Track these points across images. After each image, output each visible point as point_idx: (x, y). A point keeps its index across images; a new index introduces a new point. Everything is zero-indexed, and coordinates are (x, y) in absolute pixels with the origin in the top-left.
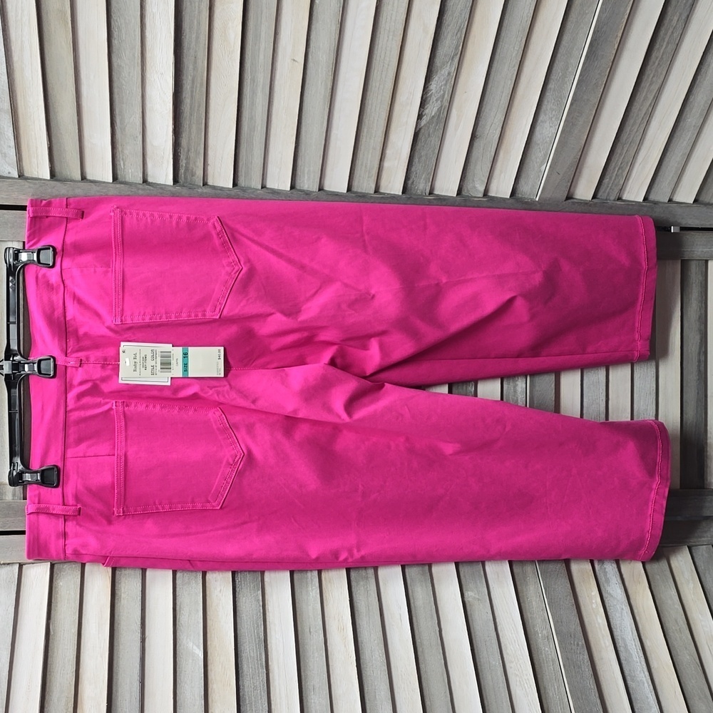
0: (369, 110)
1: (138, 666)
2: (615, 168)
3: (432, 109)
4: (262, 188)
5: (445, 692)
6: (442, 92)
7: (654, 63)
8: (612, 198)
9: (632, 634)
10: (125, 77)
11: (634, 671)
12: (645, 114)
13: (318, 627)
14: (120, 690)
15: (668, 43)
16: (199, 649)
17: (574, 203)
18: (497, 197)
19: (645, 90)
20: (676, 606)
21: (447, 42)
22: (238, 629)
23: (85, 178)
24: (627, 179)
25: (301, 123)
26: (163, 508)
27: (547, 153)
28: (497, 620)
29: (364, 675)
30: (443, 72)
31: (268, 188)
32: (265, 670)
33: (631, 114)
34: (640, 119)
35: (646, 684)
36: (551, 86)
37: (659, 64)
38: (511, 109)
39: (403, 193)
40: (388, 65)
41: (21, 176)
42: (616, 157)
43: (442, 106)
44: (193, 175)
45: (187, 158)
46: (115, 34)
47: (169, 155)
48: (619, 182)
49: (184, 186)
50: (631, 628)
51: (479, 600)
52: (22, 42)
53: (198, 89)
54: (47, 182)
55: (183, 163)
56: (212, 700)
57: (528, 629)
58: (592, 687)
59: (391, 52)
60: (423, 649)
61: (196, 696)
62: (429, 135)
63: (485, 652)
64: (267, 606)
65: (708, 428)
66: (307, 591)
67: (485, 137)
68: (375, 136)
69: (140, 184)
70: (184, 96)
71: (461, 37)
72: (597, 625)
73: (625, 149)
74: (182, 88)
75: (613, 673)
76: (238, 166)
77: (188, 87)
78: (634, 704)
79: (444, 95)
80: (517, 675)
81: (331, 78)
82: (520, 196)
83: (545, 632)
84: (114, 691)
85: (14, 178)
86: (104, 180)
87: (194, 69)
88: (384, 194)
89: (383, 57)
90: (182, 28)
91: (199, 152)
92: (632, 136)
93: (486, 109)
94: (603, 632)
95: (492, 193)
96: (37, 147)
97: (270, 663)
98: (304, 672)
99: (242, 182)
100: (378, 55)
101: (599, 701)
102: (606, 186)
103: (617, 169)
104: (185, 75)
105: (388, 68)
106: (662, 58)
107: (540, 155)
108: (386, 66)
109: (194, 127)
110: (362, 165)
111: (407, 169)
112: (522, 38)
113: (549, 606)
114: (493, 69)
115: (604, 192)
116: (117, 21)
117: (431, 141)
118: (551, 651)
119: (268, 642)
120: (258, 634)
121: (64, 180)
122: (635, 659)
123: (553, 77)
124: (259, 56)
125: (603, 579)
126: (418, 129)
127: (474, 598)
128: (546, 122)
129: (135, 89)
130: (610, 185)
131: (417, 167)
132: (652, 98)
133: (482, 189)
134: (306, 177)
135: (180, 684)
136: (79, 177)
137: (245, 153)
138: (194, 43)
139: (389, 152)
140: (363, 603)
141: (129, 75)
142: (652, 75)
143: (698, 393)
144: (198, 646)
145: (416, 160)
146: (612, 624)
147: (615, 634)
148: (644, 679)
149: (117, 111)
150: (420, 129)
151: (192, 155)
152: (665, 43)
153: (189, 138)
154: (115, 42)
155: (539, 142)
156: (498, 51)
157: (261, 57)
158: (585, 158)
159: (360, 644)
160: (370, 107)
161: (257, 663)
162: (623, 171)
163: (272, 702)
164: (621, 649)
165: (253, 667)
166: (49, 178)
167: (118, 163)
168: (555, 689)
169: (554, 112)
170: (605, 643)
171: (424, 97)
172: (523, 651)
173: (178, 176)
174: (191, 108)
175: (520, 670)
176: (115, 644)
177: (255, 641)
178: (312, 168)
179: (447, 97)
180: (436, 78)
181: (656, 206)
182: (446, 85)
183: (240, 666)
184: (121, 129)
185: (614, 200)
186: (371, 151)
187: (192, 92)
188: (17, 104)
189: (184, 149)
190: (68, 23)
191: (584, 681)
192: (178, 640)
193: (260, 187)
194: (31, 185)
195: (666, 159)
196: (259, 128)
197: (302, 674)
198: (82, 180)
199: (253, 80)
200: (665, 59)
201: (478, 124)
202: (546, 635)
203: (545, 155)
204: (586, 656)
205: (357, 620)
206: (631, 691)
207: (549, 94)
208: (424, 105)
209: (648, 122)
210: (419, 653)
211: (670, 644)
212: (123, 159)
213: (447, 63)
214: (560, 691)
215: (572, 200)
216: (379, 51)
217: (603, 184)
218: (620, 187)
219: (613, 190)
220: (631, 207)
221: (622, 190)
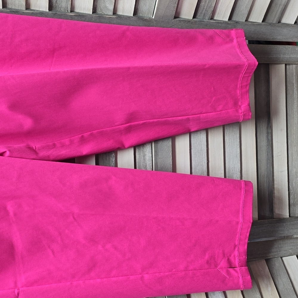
8: (207, 18)
17: (180, 21)
18: (123, 16)
39: (49, 10)
48: (212, 4)
65: (275, 177)
82: (141, 15)
88: (34, 10)
95: (120, 12)
115: (201, 14)
130: (205, 8)
133: (112, 8)
143: (268, 154)
181: (237, 24)
185: (209, 19)
215: (179, 19)
217: (200, 7)
218: (212, 9)
219: (207, 11)
220: (220, 25)
221: (214, 13)
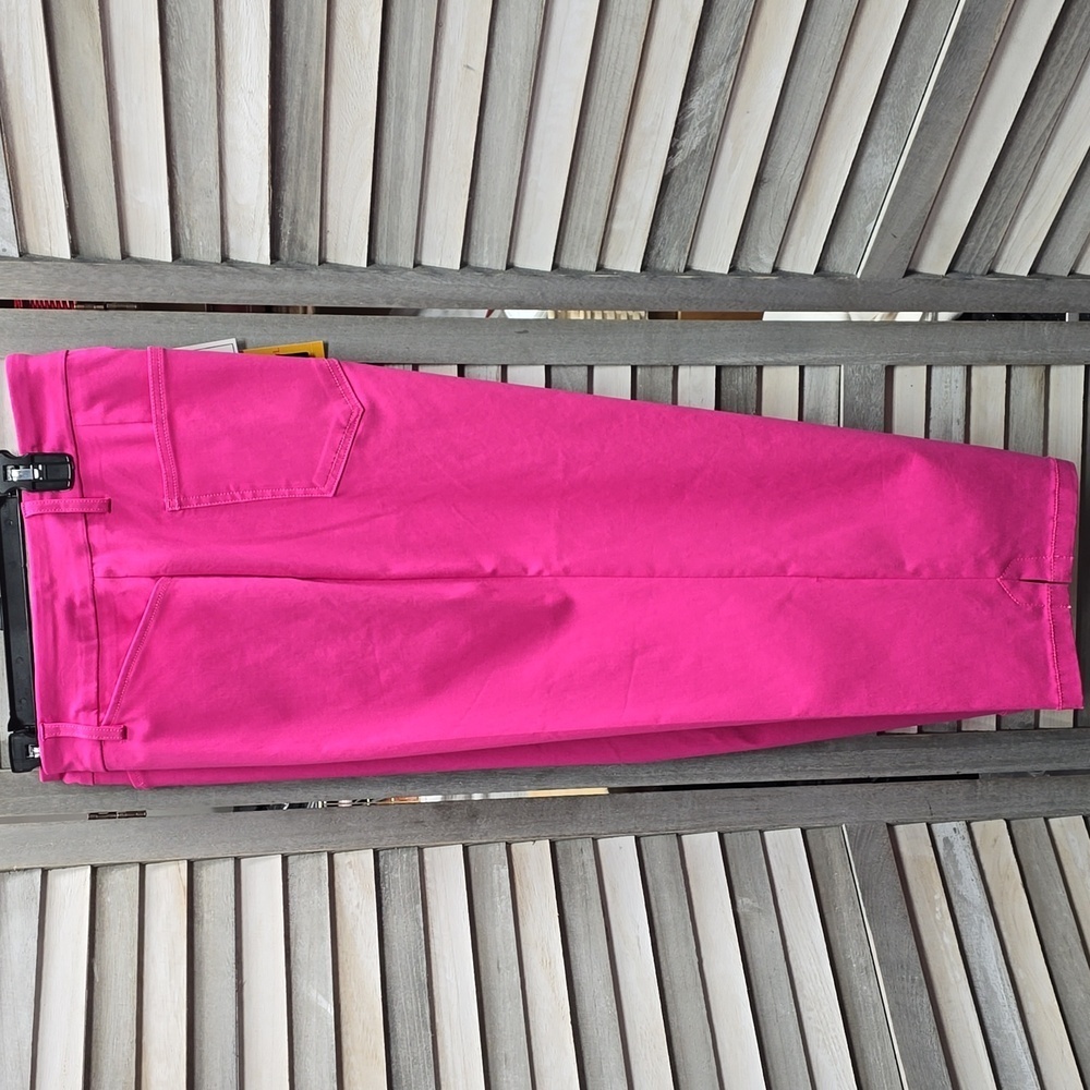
0: (589, 143)
1: (234, 1030)
2: (985, 225)
3: (692, 140)
4: (415, 266)
5: (709, 1061)
6: (710, 113)
7: (1058, 61)
8: (979, 271)
9: (997, 960)
10: (190, 98)
11: (999, 1019)
12: (1038, 142)
13: (510, 961)
14: (207, 1069)
15: (1082, 30)
16: (327, 1000)
17: (917, 280)
18: (794, 274)
19: (1041, 104)
20: (1065, 914)
21: (720, 34)
22: (387, 966)
23: (128, 256)
24: (1005, 241)
25: (478, 165)
26: (243, 496)
27: (877, 204)
28: (788, 943)
29: (583, 1035)
30: (711, 82)
31: (424, 267)
32: (430, 1032)
33: (1017, 142)
34: (1031, 150)
35: (1018, 1041)
36: (888, 99)
37: (1065, 63)
38: (821, 137)
39: (641, 270)
40: (623, 72)
41: (23, 254)
42: (988, 208)
43: (708, 135)
44: (303, 247)
45: (294, 223)
46: (173, 29)
47: (264, 219)
48: (991, 246)
49: (289, 266)
50: (996, 952)
51: (759, 910)
52: (19, 44)
53: (310, 115)
54: (66, 264)
55: (286, 229)
56: (349, 1082)
57: (835, 956)
58: (936, 1047)
59: (627, 52)
60: (673, 991)
61: (324, 1075)
62: (686, 180)
63: (770, 995)
64: (430, 929)
66: (493, 903)
67: (777, 182)
68: (599, 184)
69: (218, 264)
70: (287, 125)
71: (743, 26)
72: (942, 947)
73: (1004, 196)
74: (284, 114)
75: (968, 1025)
76: (376, 233)
77: (295, 112)
78: (1000, 1073)
79: (712, 117)
80: (819, 1031)
81: (528, 95)
82: (831, 270)
83: (861, 961)
84: (197, 1071)
85: (13, 259)
86: (158, 259)
87: (304, 84)
88: (612, 272)
89: (613, 58)
90: (282, 18)
91: (313, 214)
92: (1016, 176)
93: (780, 137)
94: (952, 959)
95: (786, 268)
96: (48, 210)
97: (437, 1020)
98: (491, 1033)
99: (382, 257)
100: (607, 56)
101: (945, 1070)
102: (969, 252)
103: (988, 227)
104: (288, 94)
105: (621, 77)
106: (1071, 53)
107: (867, 207)
108: (619, 74)
109: (304, 174)
110: (577, 228)
111: (650, 234)
112: (843, 26)
113: (869, 920)
114: (795, 75)
115: (966, 263)
116: (175, 8)
117: (689, 190)
118: (873, 990)
119: (434, 985)
120: (418, 974)
121: (94, 261)
122: (1001, 1001)
123: (892, 85)
124: (410, 62)
125: (952, 872)
126: (668, 170)
127: (752, 908)
128: (876, 156)
129: (206, 116)
130: (977, 252)
131: (666, 229)
132: (1051, 116)
133: (770, 261)
134: (486, 249)
135: (299, 1057)
136: (117, 255)
137: (386, 215)
138: (302, 44)
139: (621, 207)
140: (580, 920)
141: (197, 95)
142: (1053, 81)
144: (325, 996)
145: (665, 218)
146: (965, 944)
147: (971, 960)
148: (1015, 1032)
149: (178, 151)
150: (672, 171)
151: (301, 217)
152: (1078, 30)
153: (296, 192)
154: (173, 43)
155: (865, 187)
156: (804, 46)
157: (414, 62)
158: (939, 210)
159: (576, 987)
160: (590, 138)
161: (418, 1020)
162: (999, 230)
163: (442, 1083)
164: (979, 984)
165: (412, 1027)
166: (69, 257)
167: (181, 231)
168: (877, 1050)
169: (891, 141)
170: (955, 977)
171: (680, 120)
172: (828, 993)
173: (278, 251)
174: (298, 144)
175: (824, 1022)
176: (197, 995)
177: (414, 985)
178: (495, 235)
179: (717, 120)
180: (701, 91)
181: (1049, 282)
182: (716, 101)
183: (391, 1026)
184: (185, 179)
185: (982, 275)
186: (591, 207)
187: (300, 119)
188: (13, 143)
189: (288, 209)
190: (94, 14)
191: (922, 1038)
192: (294, 987)
193: (411, 266)
194: (41, 269)
195: (1069, 211)
196: (410, 174)
197: (488, 1036)
198: (123, 258)
199: (401, 99)
200: (1075, 56)
201: (767, 160)
202: (864, 965)
203: (874, 208)
204: (926, 999)
205: (571, 947)
206: (995, 1052)
207: (883, 113)
208: (680, 133)
209: (1044, 154)
210: (668, 998)
211: (1055, 974)
212: (188, 226)
213: (720, 66)
214: (886, 1054)
215: (915, 276)
216: (608, 50)
217: (965, 249)
218: (992, 254)
219: (981, 259)
220: (1008, 285)
221: (995, 260)
